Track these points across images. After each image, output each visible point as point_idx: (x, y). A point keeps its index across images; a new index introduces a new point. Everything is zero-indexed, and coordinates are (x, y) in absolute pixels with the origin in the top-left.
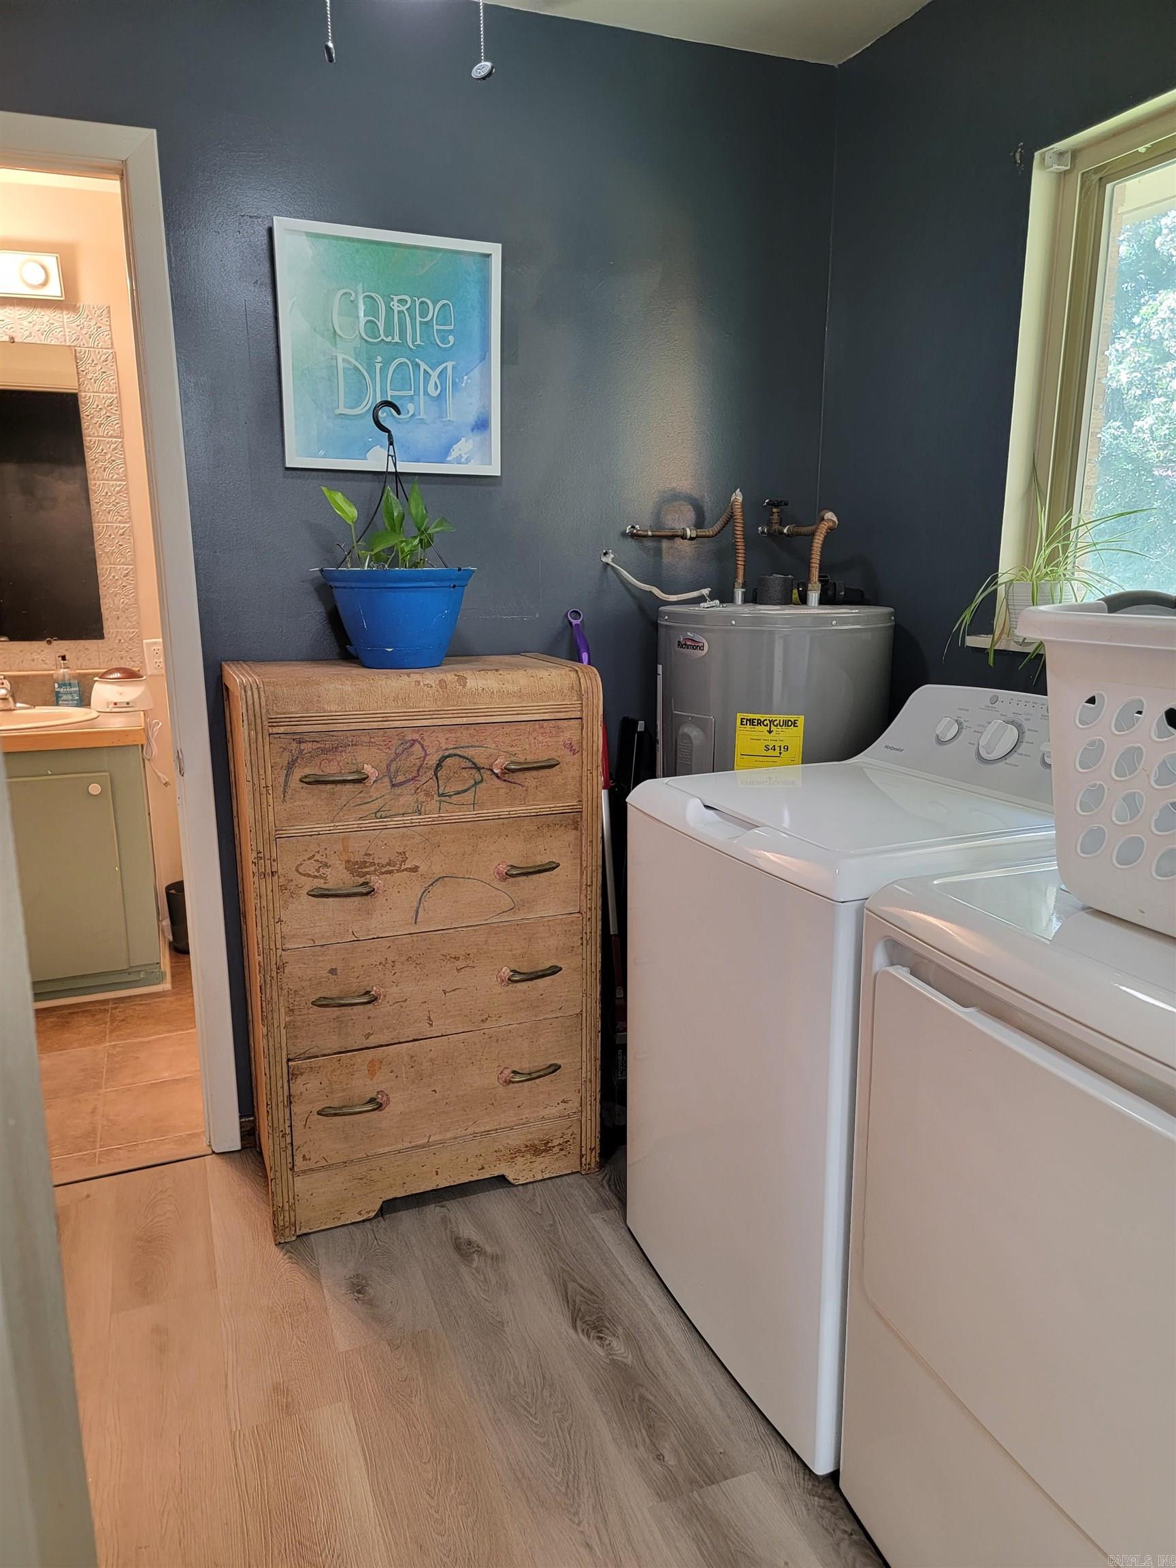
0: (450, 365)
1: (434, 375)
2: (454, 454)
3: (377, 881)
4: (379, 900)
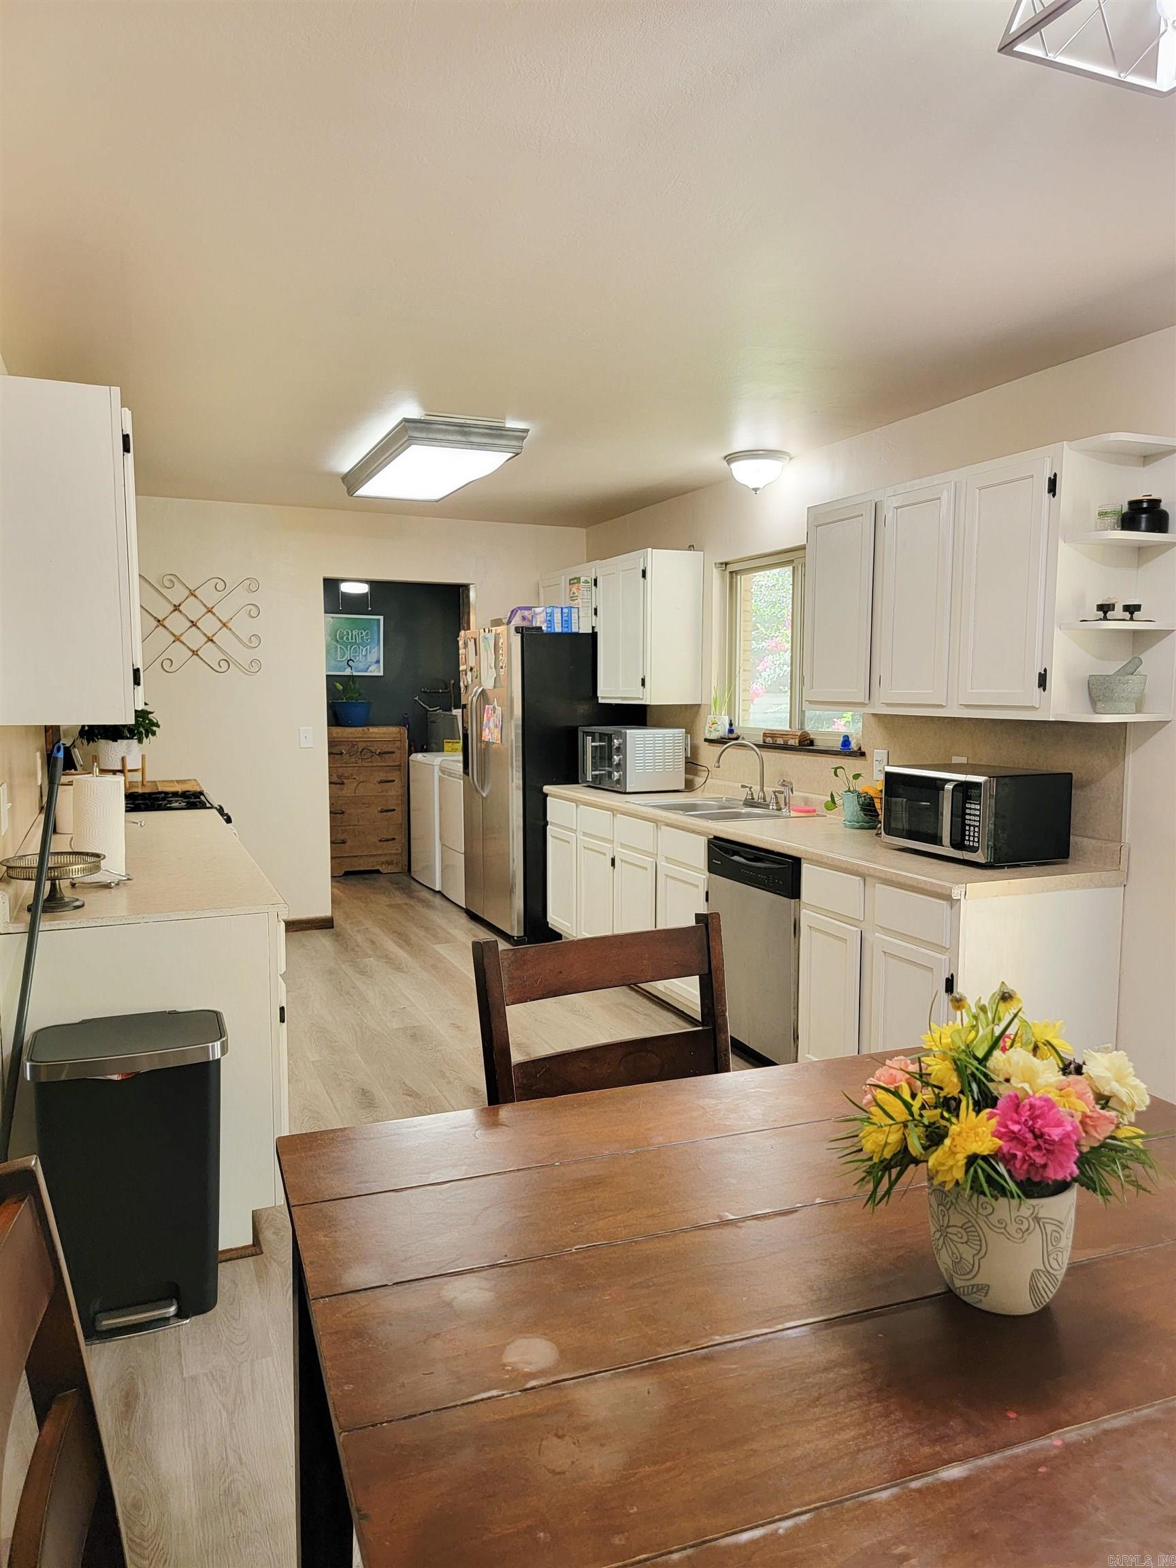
0: (368, 647)
1: (364, 650)
2: (369, 671)
3: (345, 781)
4: (345, 787)
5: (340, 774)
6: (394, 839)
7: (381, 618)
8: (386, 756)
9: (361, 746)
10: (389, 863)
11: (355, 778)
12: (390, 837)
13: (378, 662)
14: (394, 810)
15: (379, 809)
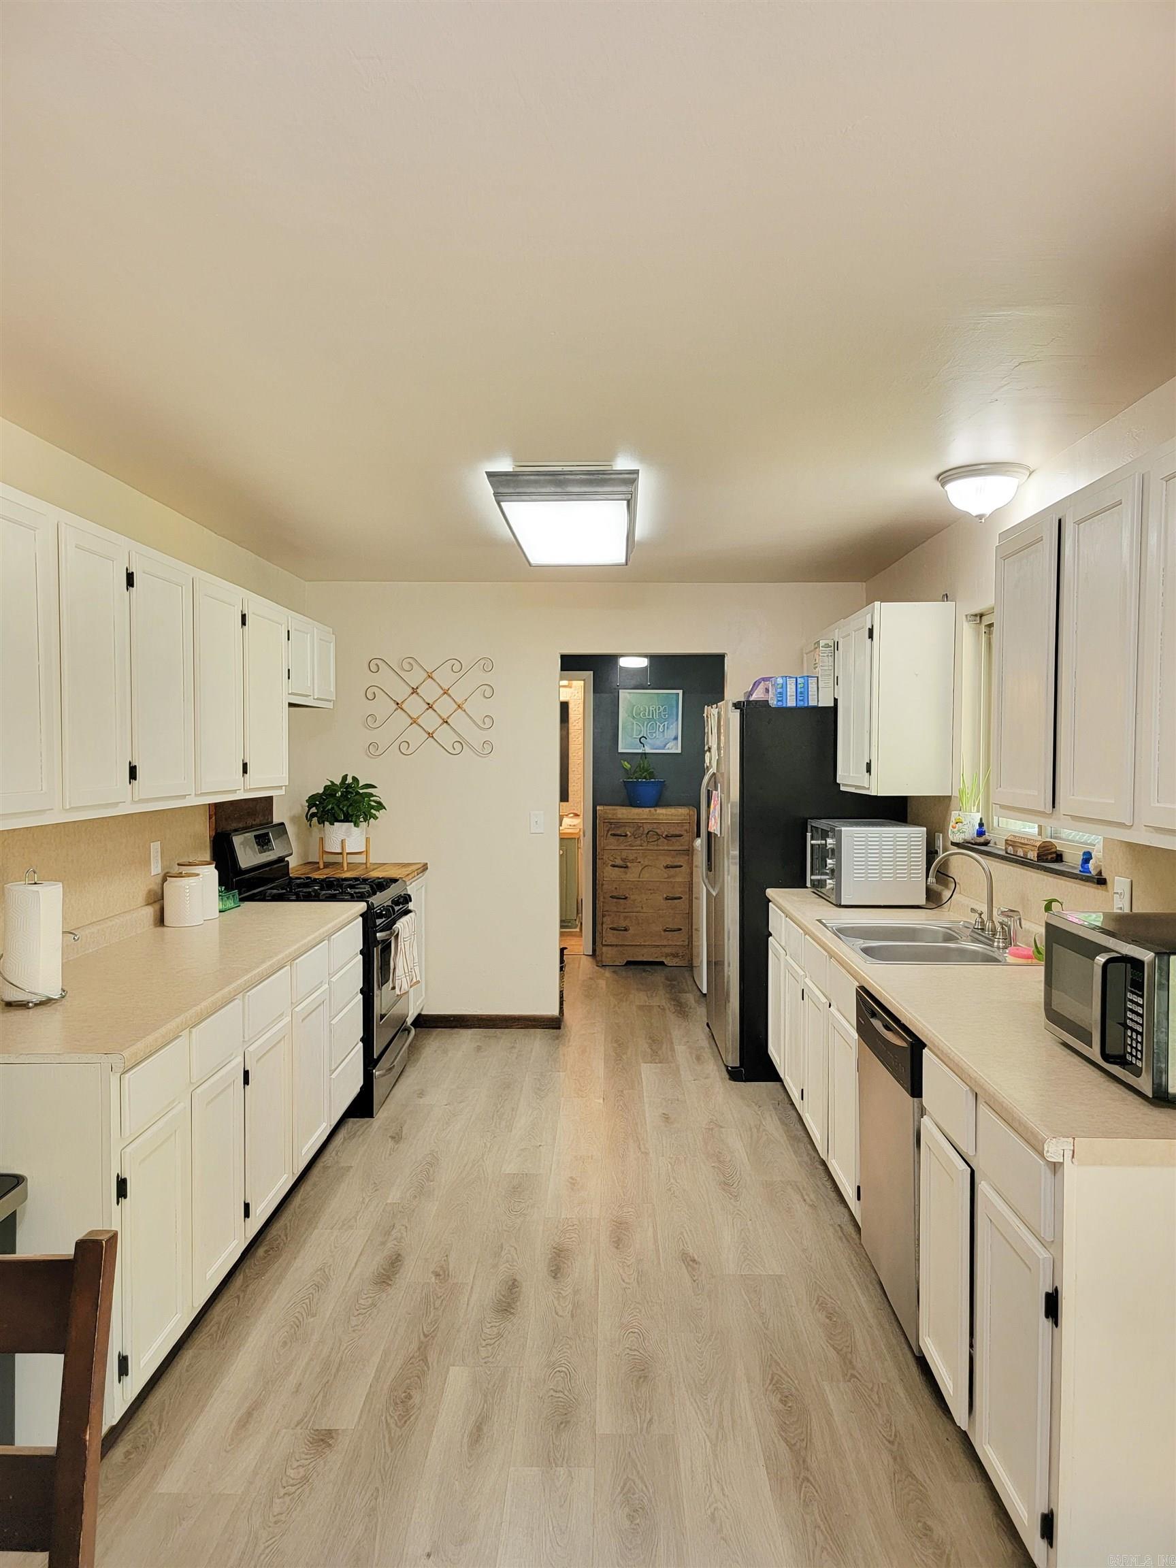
0: (666, 723)
1: (661, 726)
2: (667, 748)
3: (629, 864)
4: (630, 870)
5: (624, 857)
6: (680, 929)
7: (680, 692)
8: (673, 839)
9: (647, 828)
10: (675, 955)
11: (639, 862)
12: (676, 927)
13: (676, 738)
14: (680, 898)
15: (665, 896)
